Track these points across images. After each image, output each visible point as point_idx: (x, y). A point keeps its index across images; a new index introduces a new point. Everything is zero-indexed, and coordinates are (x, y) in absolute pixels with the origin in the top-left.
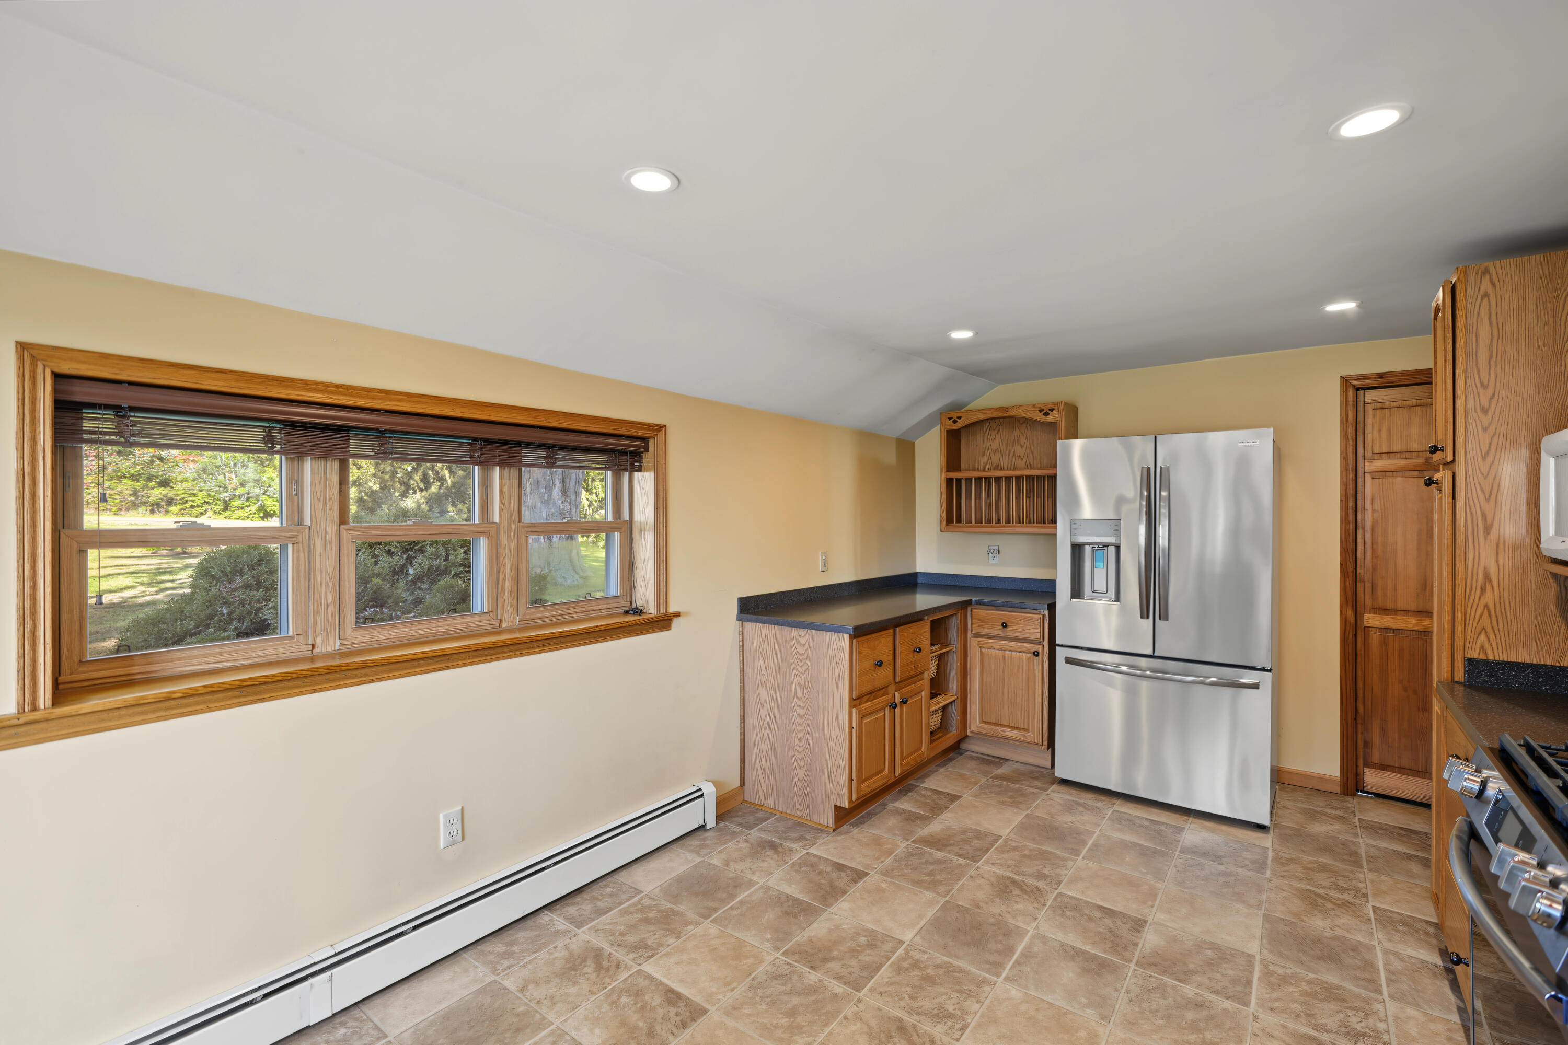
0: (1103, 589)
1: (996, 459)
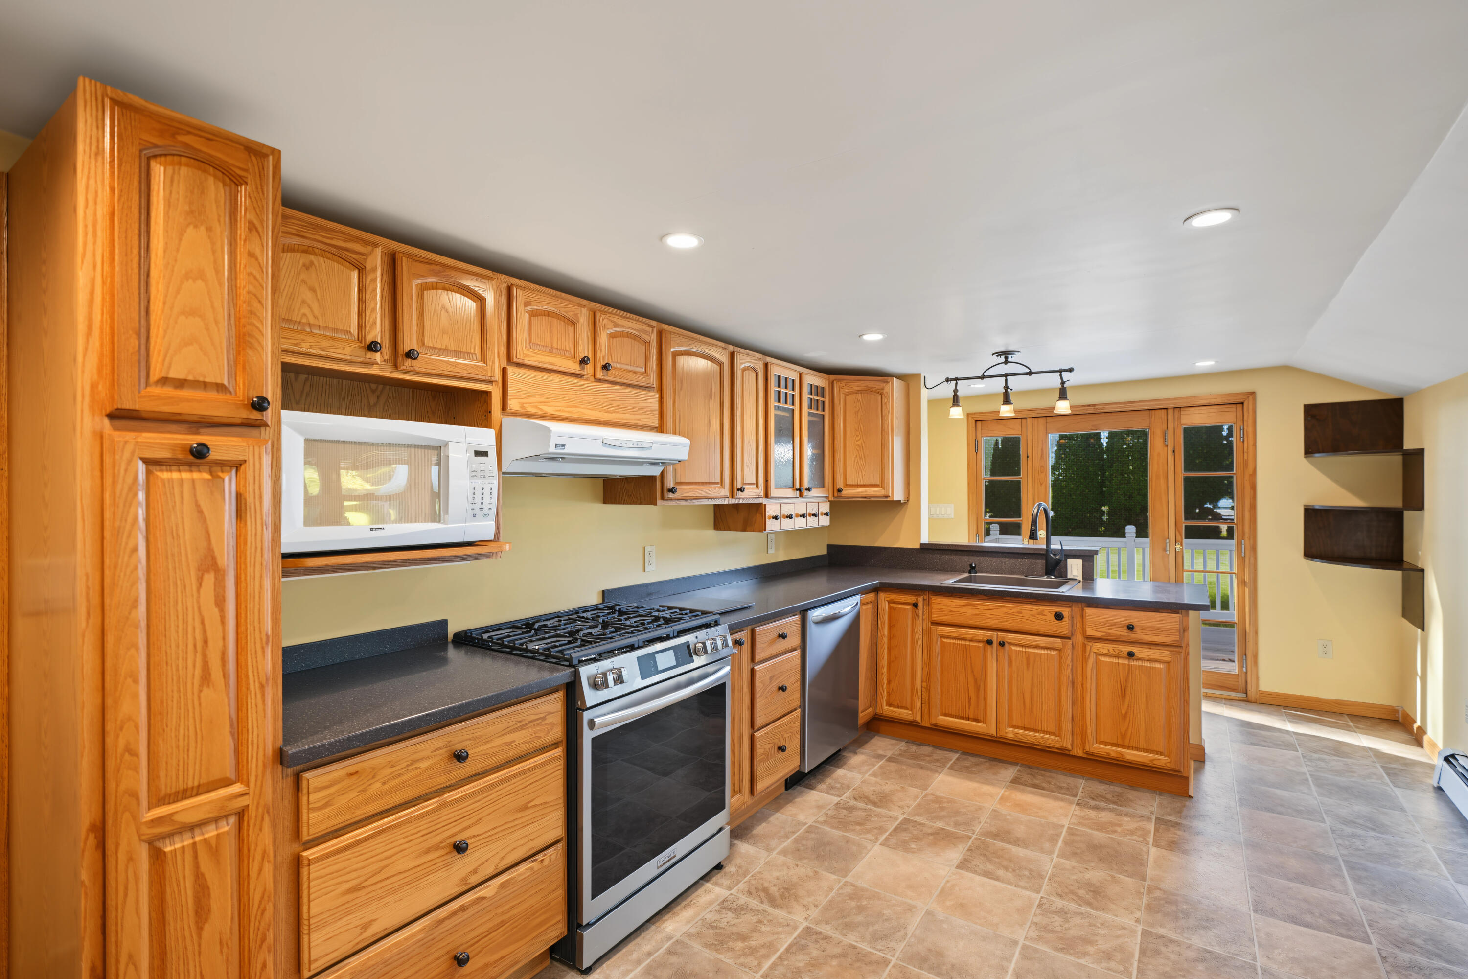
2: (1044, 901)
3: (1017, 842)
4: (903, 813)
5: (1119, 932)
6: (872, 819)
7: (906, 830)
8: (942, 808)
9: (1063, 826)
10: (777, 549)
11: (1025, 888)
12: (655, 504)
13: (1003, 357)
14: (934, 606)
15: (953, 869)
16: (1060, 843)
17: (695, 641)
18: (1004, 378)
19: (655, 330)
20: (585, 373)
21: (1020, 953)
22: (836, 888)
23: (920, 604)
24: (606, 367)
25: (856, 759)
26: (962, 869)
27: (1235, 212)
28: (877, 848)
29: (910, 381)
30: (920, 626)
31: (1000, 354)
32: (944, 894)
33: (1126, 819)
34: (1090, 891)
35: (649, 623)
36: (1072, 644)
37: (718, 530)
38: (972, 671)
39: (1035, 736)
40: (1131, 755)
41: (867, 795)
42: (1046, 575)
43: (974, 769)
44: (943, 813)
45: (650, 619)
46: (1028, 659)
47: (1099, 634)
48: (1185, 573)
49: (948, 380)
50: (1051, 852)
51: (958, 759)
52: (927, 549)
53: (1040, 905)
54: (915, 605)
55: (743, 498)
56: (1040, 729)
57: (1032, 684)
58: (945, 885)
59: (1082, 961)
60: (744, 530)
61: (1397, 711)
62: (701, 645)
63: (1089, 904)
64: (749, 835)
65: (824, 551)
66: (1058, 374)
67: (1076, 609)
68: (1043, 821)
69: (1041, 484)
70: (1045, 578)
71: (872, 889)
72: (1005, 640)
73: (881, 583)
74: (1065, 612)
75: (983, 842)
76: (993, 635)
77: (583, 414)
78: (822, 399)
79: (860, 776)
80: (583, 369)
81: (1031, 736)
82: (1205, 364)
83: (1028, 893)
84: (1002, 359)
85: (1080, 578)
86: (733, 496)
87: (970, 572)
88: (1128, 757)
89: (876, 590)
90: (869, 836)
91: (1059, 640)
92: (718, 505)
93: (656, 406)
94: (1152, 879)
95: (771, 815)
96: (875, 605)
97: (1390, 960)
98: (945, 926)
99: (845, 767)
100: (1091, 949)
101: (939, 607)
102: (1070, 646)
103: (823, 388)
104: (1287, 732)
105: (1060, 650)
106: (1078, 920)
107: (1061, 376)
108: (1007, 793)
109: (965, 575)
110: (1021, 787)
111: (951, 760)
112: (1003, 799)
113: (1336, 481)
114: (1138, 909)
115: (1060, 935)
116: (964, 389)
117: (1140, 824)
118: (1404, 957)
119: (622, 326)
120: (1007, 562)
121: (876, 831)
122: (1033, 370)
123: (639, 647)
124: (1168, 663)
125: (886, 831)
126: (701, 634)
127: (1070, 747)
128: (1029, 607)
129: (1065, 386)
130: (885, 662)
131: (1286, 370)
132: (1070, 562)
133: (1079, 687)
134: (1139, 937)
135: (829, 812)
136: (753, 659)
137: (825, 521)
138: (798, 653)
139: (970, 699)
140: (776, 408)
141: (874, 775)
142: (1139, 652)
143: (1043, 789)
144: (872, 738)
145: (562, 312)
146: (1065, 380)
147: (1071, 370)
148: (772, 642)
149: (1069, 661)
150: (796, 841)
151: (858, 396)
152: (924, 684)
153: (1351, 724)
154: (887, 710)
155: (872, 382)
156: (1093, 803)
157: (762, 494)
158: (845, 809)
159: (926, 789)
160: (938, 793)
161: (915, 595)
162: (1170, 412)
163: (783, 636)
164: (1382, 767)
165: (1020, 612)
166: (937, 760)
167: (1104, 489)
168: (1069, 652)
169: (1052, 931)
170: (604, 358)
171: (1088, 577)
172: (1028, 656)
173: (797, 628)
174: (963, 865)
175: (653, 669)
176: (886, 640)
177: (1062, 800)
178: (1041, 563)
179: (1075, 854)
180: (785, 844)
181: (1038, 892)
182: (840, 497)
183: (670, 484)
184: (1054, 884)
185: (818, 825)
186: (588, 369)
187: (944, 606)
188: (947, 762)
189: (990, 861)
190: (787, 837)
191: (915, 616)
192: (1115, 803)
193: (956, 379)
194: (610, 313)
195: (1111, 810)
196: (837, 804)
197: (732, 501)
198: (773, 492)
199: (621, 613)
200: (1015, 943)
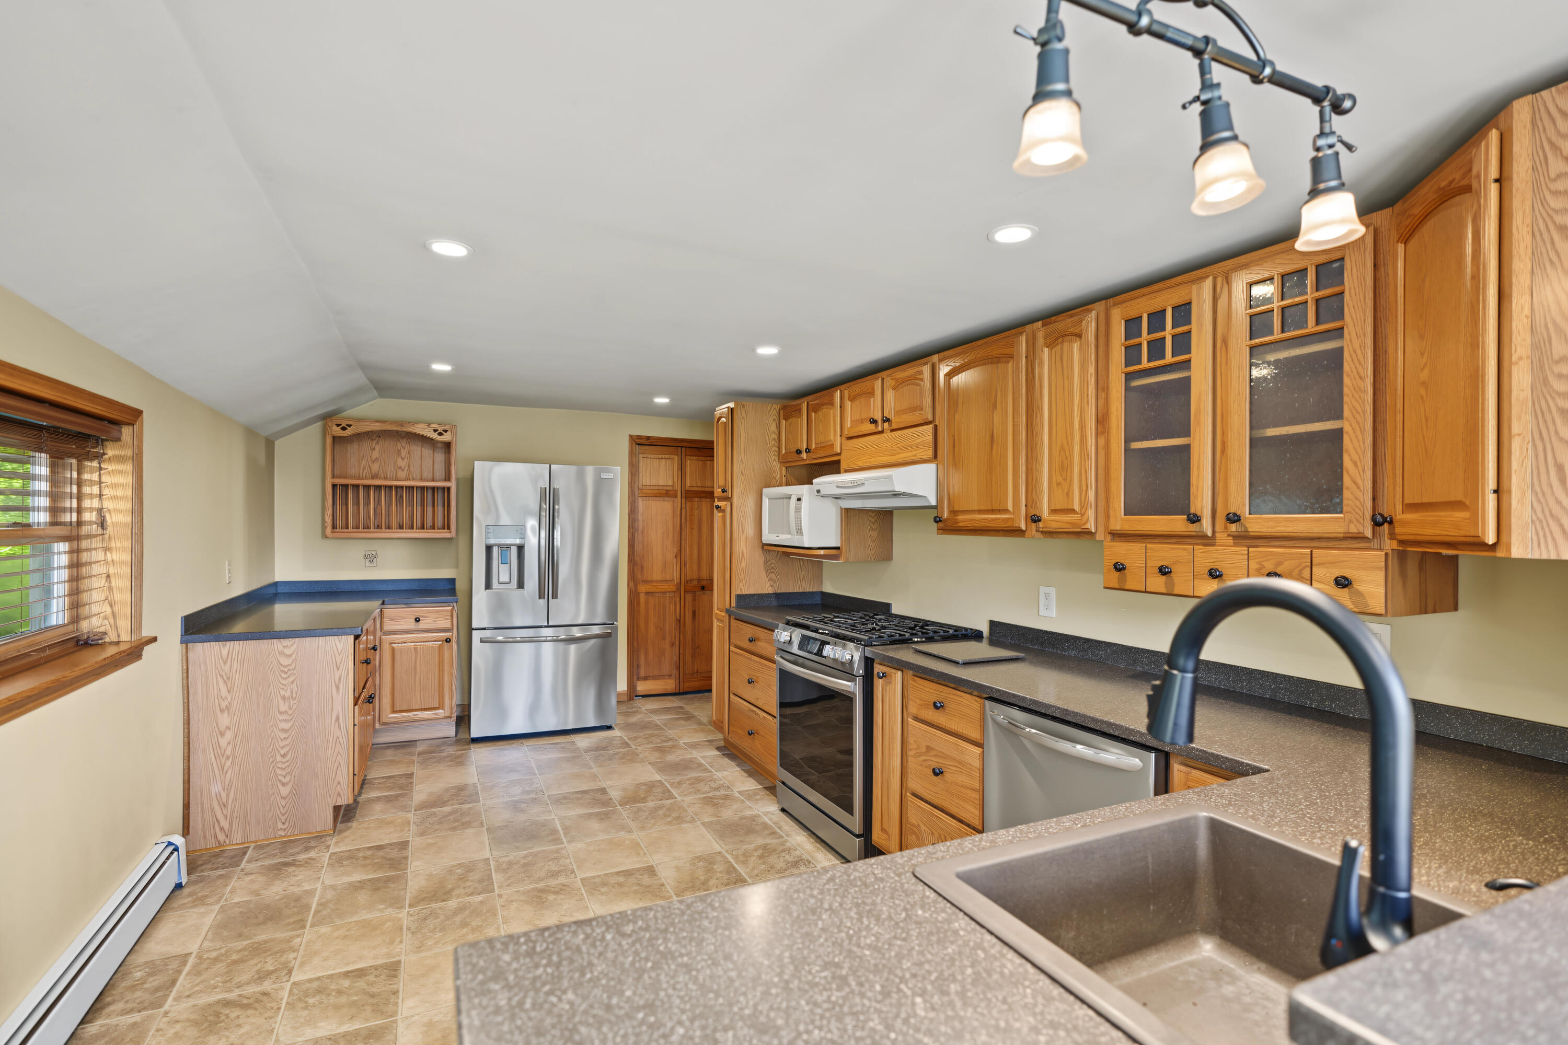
0: (507, 580)
1: (375, 467)
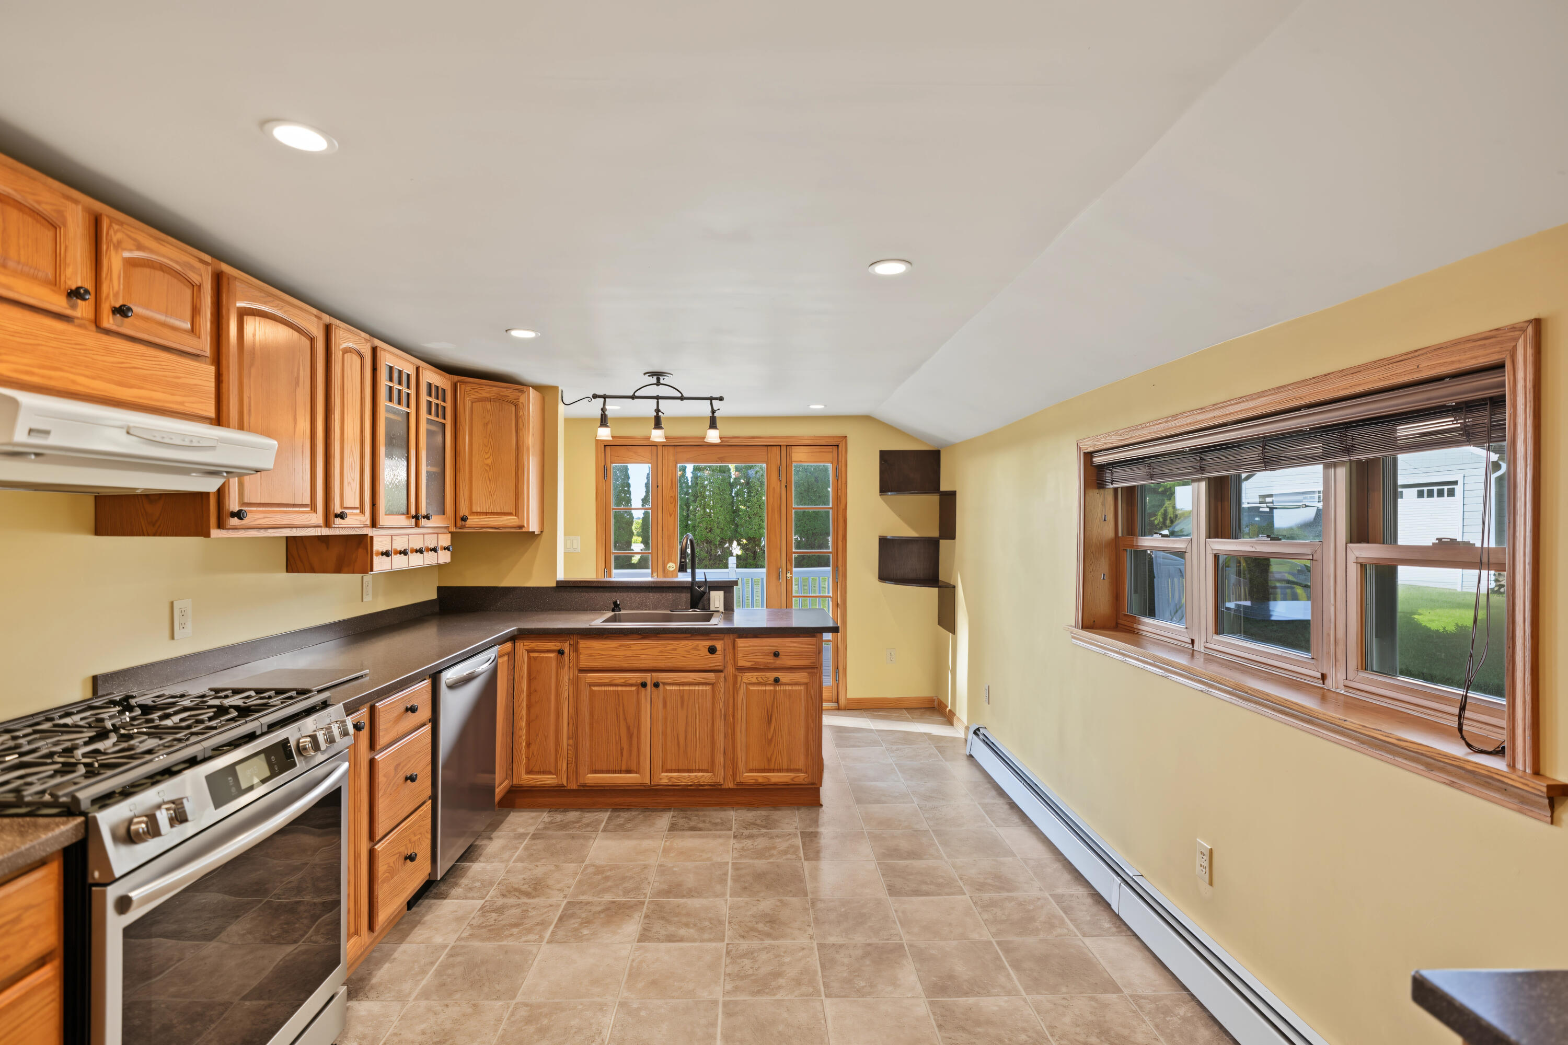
2: (730, 947)
3: (690, 893)
4: (565, 897)
5: (801, 954)
6: (530, 914)
7: (572, 916)
8: (607, 878)
9: (727, 863)
10: (375, 595)
11: (710, 940)
12: (207, 535)
13: (655, 377)
14: (581, 650)
15: (635, 944)
16: (729, 882)
17: (298, 735)
18: (656, 401)
19: (210, 268)
20: (77, 313)
21: (723, 1012)
22: (506, 1015)
23: (567, 651)
24: (122, 311)
25: (495, 845)
26: (644, 942)
27: (909, 265)
28: (545, 947)
29: (547, 392)
30: (566, 675)
31: (653, 374)
32: (634, 974)
33: (778, 840)
34: (767, 922)
35: (210, 719)
36: (725, 677)
37: (293, 572)
38: (625, 719)
39: (689, 776)
40: (777, 777)
41: (516, 886)
42: (691, 608)
43: (629, 825)
44: (609, 884)
45: (207, 714)
46: (682, 698)
47: (748, 664)
48: (794, 599)
49: (595, 396)
50: (723, 894)
51: (609, 818)
52: (564, 586)
53: (728, 953)
54: (561, 652)
55: (341, 528)
56: (694, 768)
57: (687, 724)
58: (631, 965)
59: (778, 997)
60: (338, 570)
61: (934, 701)
62: (308, 739)
63: (769, 935)
64: (367, 988)
65: (434, 596)
66: (709, 401)
67: (728, 640)
68: (708, 863)
69: (671, 516)
70: (691, 612)
71: (551, 1001)
72: (660, 681)
73: (519, 630)
74: (719, 645)
75: (657, 904)
76: (647, 677)
77: (74, 382)
78: (443, 404)
79: (503, 865)
80: (74, 307)
81: (686, 778)
82: (817, 408)
83: (714, 944)
84: (654, 380)
85: (722, 609)
86: (327, 524)
87: (613, 610)
88: (774, 780)
89: (513, 638)
90: (531, 937)
91: (712, 675)
92: (294, 538)
93: (211, 385)
94: (812, 893)
95: (394, 950)
96: (512, 655)
97: (979, 903)
98: (643, 1013)
99: (482, 859)
100: (781, 981)
101: (589, 652)
102: (722, 679)
103: (444, 390)
104: (871, 731)
105: (713, 684)
106: (764, 956)
107: (711, 404)
108: (668, 844)
109: (610, 614)
110: (680, 833)
111: (603, 821)
112: (666, 851)
113: (900, 516)
114: (809, 926)
115: (753, 978)
116: (613, 408)
117: (790, 842)
118: (986, 896)
119: (151, 251)
120: (653, 596)
121: (538, 928)
122: (685, 395)
123: (206, 760)
124: (806, 684)
125: (551, 924)
126: (309, 724)
127: (722, 782)
128: (683, 643)
129: (715, 414)
130: (523, 724)
131: (868, 419)
132: (714, 594)
133: (731, 718)
134: (817, 953)
135: (474, 922)
136: (372, 746)
137: (445, 557)
138: (428, 728)
139: (622, 749)
140: (389, 409)
141: (520, 859)
142: (784, 677)
143: (700, 829)
144: (507, 816)
145: (30, 201)
146: (715, 408)
147: (721, 399)
148: (398, 719)
149: (722, 695)
150: (439, 973)
151: (488, 405)
152: (571, 742)
153: (908, 715)
154: (526, 779)
155: (505, 390)
156: (747, 832)
157: (368, 522)
158: (493, 911)
159: (583, 861)
160: (598, 862)
161: (560, 641)
162: (784, 449)
163: (413, 709)
164: (935, 747)
165: (675, 649)
166: (588, 825)
167: (689, 522)
168: (722, 684)
169: (746, 977)
170: (116, 295)
171: (729, 607)
172: (682, 694)
173: (428, 697)
174: (644, 936)
175: (233, 790)
176: (524, 696)
177: (720, 837)
178: (685, 597)
179: (745, 888)
180: (424, 982)
181: (723, 940)
182: (464, 527)
183: (234, 506)
184: (735, 927)
185: (463, 943)
186: (83, 309)
187: (593, 650)
188: (599, 824)
189: (669, 922)
190: (423, 972)
191: (560, 665)
192: (765, 827)
193: (605, 397)
194: (129, 225)
195: (763, 835)
196: (482, 908)
197: (325, 532)
198: (384, 520)
199: (146, 710)
200: (715, 1002)
